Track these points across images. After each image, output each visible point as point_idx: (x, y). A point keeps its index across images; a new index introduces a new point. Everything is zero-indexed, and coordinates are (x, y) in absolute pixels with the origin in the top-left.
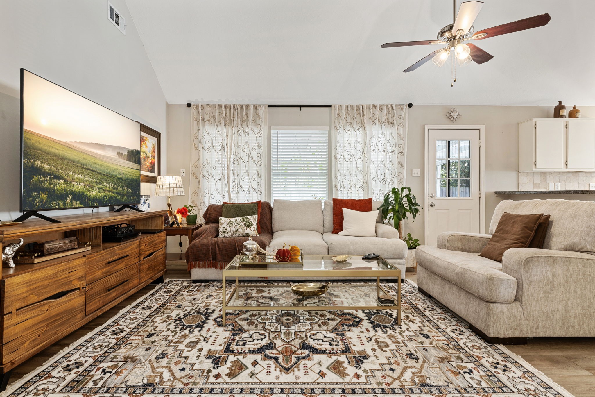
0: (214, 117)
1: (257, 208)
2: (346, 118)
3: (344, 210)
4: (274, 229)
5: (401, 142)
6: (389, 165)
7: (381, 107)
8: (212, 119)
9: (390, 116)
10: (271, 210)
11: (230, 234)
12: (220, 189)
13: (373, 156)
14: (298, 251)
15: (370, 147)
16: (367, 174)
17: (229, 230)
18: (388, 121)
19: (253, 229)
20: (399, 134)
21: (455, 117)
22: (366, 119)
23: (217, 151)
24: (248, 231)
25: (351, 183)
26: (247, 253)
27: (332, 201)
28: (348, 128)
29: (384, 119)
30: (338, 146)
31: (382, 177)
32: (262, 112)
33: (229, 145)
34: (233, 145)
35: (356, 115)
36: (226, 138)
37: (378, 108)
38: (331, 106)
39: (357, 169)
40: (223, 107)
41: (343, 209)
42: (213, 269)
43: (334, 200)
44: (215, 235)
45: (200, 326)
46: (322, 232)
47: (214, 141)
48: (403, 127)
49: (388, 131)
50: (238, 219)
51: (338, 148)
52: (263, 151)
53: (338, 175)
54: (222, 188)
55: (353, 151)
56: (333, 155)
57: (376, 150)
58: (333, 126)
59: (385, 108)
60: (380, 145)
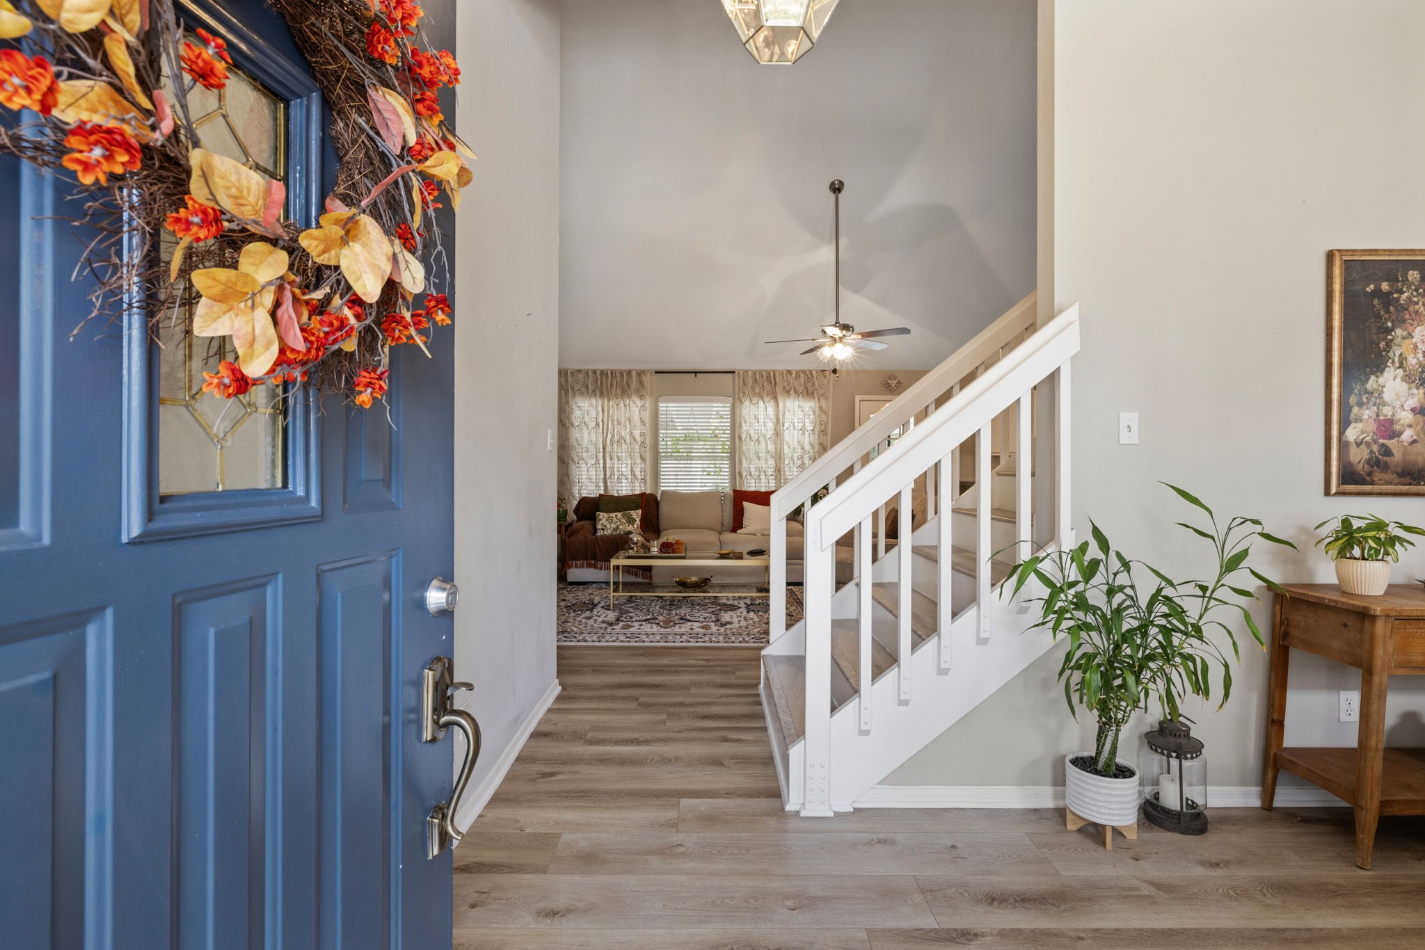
0: (587, 387)
1: (640, 501)
2: (753, 387)
3: (746, 504)
4: (661, 527)
5: (824, 417)
6: (807, 447)
7: (798, 373)
8: (584, 389)
9: (810, 384)
10: (657, 503)
11: (609, 532)
12: (594, 477)
13: (787, 436)
14: (682, 544)
15: (783, 424)
16: (780, 458)
17: (608, 526)
18: (807, 391)
19: (636, 526)
20: (821, 408)
21: (893, 386)
22: (779, 389)
23: (590, 428)
24: (630, 528)
25: (759, 469)
26: (632, 546)
27: (732, 493)
28: (755, 400)
29: (801, 389)
30: (743, 422)
31: (800, 462)
32: (646, 379)
33: (605, 421)
34: (610, 422)
35: (765, 384)
36: (601, 413)
37: (794, 375)
38: (734, 372)
39: (768, 452)
40: (598, 373)
41: (744, 503)
42: (592, 570)
43: (735, 491)
44: (592, 532)
45: (592, 610)
46: (720, 531)
47: (586, 416)
48: (826, 398)
49: (809, 405)
50: (619, 515)
51: (744, 425)
52: (648, 430)
53: (744, 459)
54: (596, 475)
55: (763, 428)
56: (737, 434)
57: (792, 428)
58: (737, 397)
59: (802, 375)
60: (796, 420)
